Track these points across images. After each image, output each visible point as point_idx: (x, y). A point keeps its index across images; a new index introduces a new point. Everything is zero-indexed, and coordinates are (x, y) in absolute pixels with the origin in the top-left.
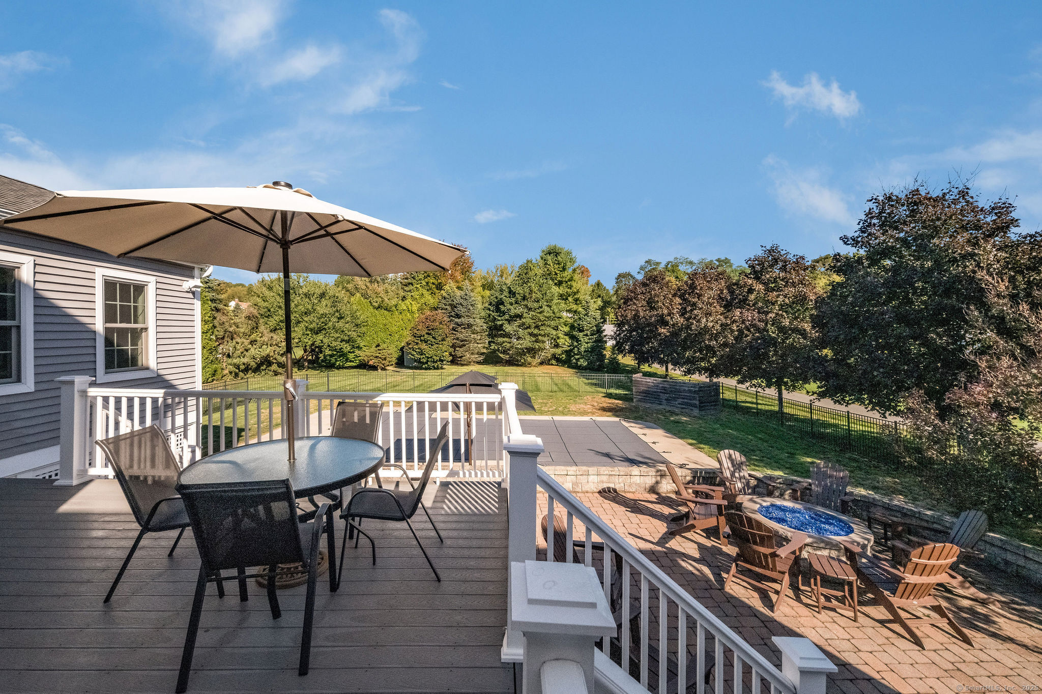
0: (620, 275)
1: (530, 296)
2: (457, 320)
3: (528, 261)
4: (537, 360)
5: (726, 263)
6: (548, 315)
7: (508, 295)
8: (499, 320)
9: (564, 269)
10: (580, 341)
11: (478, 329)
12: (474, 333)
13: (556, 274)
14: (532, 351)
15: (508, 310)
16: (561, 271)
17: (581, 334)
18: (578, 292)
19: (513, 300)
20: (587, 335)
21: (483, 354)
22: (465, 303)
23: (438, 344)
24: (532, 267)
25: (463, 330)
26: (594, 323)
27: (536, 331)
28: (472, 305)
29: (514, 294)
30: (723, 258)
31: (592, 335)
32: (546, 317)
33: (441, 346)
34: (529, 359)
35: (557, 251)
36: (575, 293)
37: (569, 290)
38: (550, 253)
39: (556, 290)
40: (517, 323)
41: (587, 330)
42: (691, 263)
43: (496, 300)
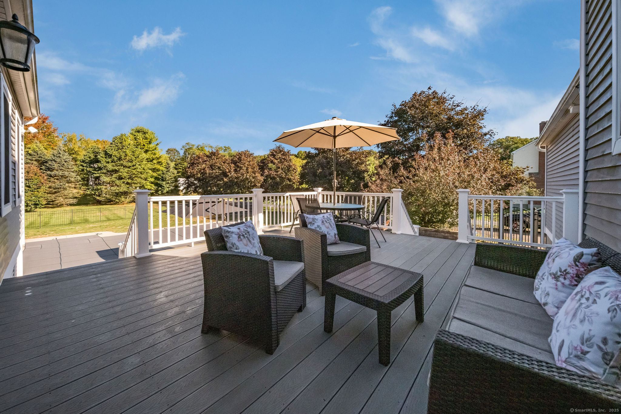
0: (169, 150)
1: (125, 158)
2: (49, 172)
3: (122, 135)
4: (128, 200)
5: (229, 149)
6: (140, 171)
7: (104, 156)
8: (96, 174)
9: (150, 143)
10: (164, 187)
11: (73, 179)
12: (68, 183)
13: (144, 145)
14: (125, 193)
15: (104, 166)
16: (148, 144)
17: (164, 183)
18: (160, 157)
19: (110, 160)
20: (168, 183)
21: (76, 198)
22: (58, 160)
23: (33, 191)
24: (126, 139)
25: (56, 181)
26: (173, 176)
27: (130, 181)
28: (65, 162)
29: (110, 156)
30: (227, 146)
31: (172, 183)
32: (138, 172)
33: (36, 193)
34: (123, 199)
35: (145, 131)
36: (158, 159)
37: (154, 156)
38: (139, 132)
39: (144, 156)
40: (114, 176)
41: (169, 180)
42: (211, 147)
43: (89, 159)
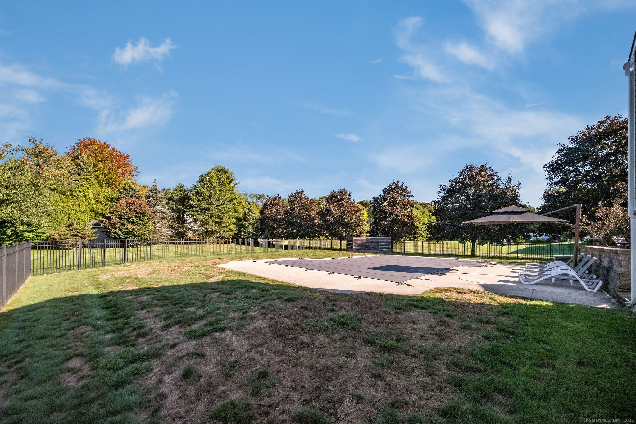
10: (246, 227)
17: (247, 223)
19: (200, 198)
20: (250, 224)
29: (201, 194)
